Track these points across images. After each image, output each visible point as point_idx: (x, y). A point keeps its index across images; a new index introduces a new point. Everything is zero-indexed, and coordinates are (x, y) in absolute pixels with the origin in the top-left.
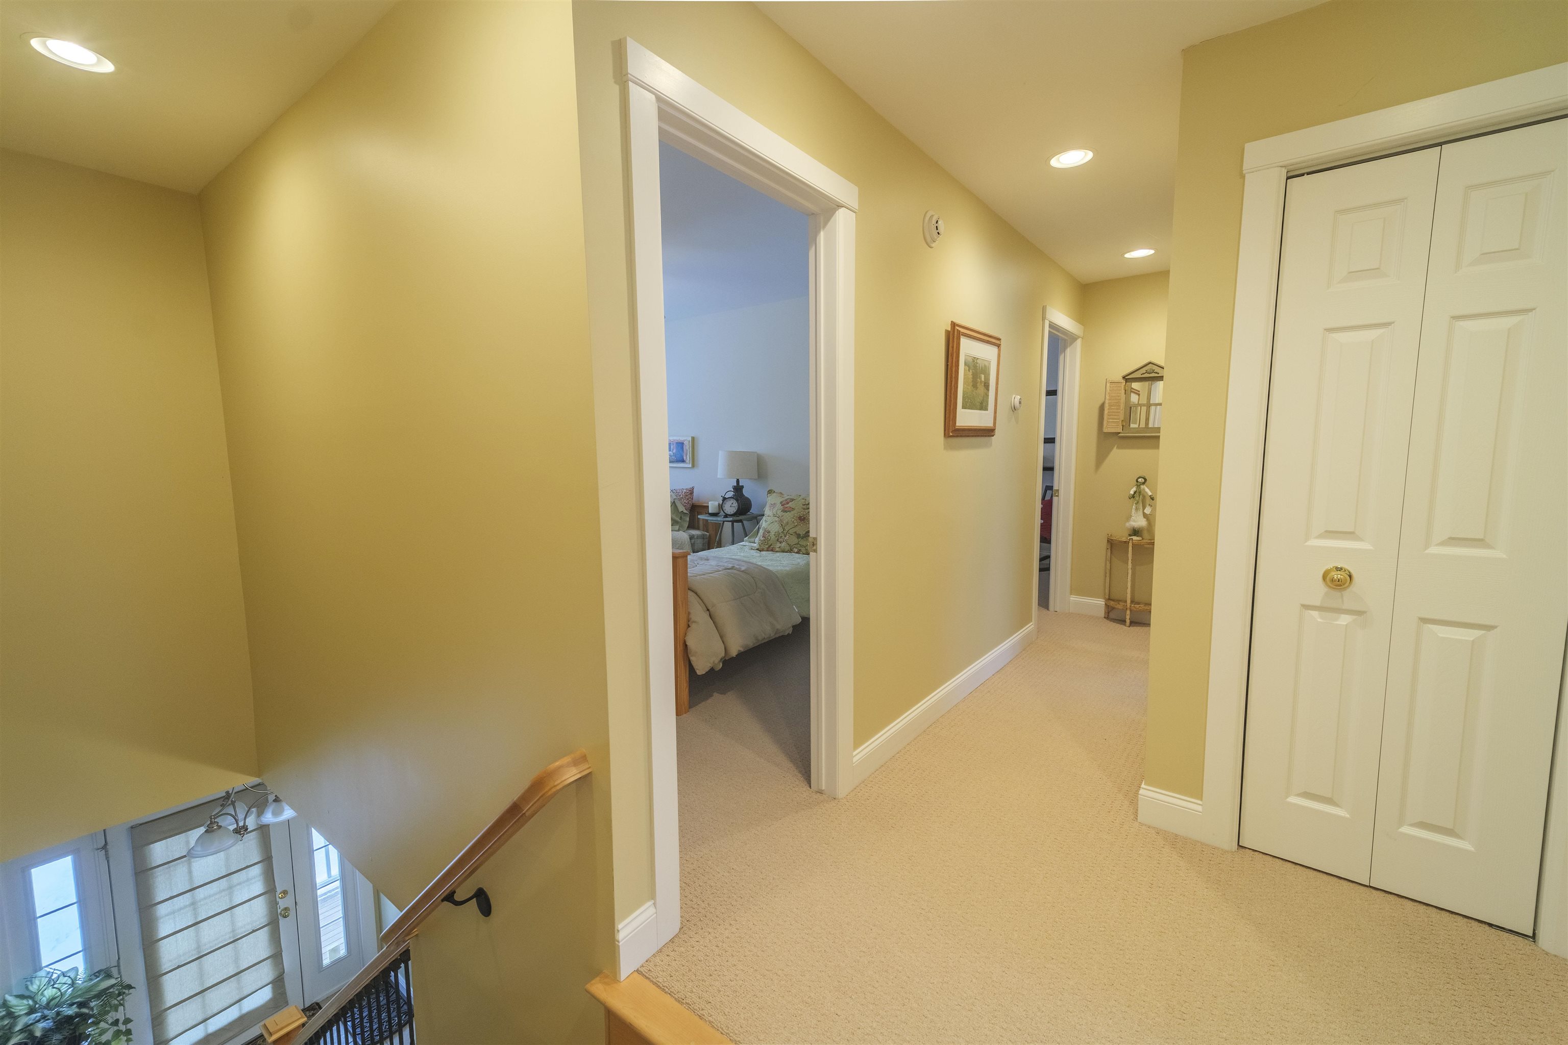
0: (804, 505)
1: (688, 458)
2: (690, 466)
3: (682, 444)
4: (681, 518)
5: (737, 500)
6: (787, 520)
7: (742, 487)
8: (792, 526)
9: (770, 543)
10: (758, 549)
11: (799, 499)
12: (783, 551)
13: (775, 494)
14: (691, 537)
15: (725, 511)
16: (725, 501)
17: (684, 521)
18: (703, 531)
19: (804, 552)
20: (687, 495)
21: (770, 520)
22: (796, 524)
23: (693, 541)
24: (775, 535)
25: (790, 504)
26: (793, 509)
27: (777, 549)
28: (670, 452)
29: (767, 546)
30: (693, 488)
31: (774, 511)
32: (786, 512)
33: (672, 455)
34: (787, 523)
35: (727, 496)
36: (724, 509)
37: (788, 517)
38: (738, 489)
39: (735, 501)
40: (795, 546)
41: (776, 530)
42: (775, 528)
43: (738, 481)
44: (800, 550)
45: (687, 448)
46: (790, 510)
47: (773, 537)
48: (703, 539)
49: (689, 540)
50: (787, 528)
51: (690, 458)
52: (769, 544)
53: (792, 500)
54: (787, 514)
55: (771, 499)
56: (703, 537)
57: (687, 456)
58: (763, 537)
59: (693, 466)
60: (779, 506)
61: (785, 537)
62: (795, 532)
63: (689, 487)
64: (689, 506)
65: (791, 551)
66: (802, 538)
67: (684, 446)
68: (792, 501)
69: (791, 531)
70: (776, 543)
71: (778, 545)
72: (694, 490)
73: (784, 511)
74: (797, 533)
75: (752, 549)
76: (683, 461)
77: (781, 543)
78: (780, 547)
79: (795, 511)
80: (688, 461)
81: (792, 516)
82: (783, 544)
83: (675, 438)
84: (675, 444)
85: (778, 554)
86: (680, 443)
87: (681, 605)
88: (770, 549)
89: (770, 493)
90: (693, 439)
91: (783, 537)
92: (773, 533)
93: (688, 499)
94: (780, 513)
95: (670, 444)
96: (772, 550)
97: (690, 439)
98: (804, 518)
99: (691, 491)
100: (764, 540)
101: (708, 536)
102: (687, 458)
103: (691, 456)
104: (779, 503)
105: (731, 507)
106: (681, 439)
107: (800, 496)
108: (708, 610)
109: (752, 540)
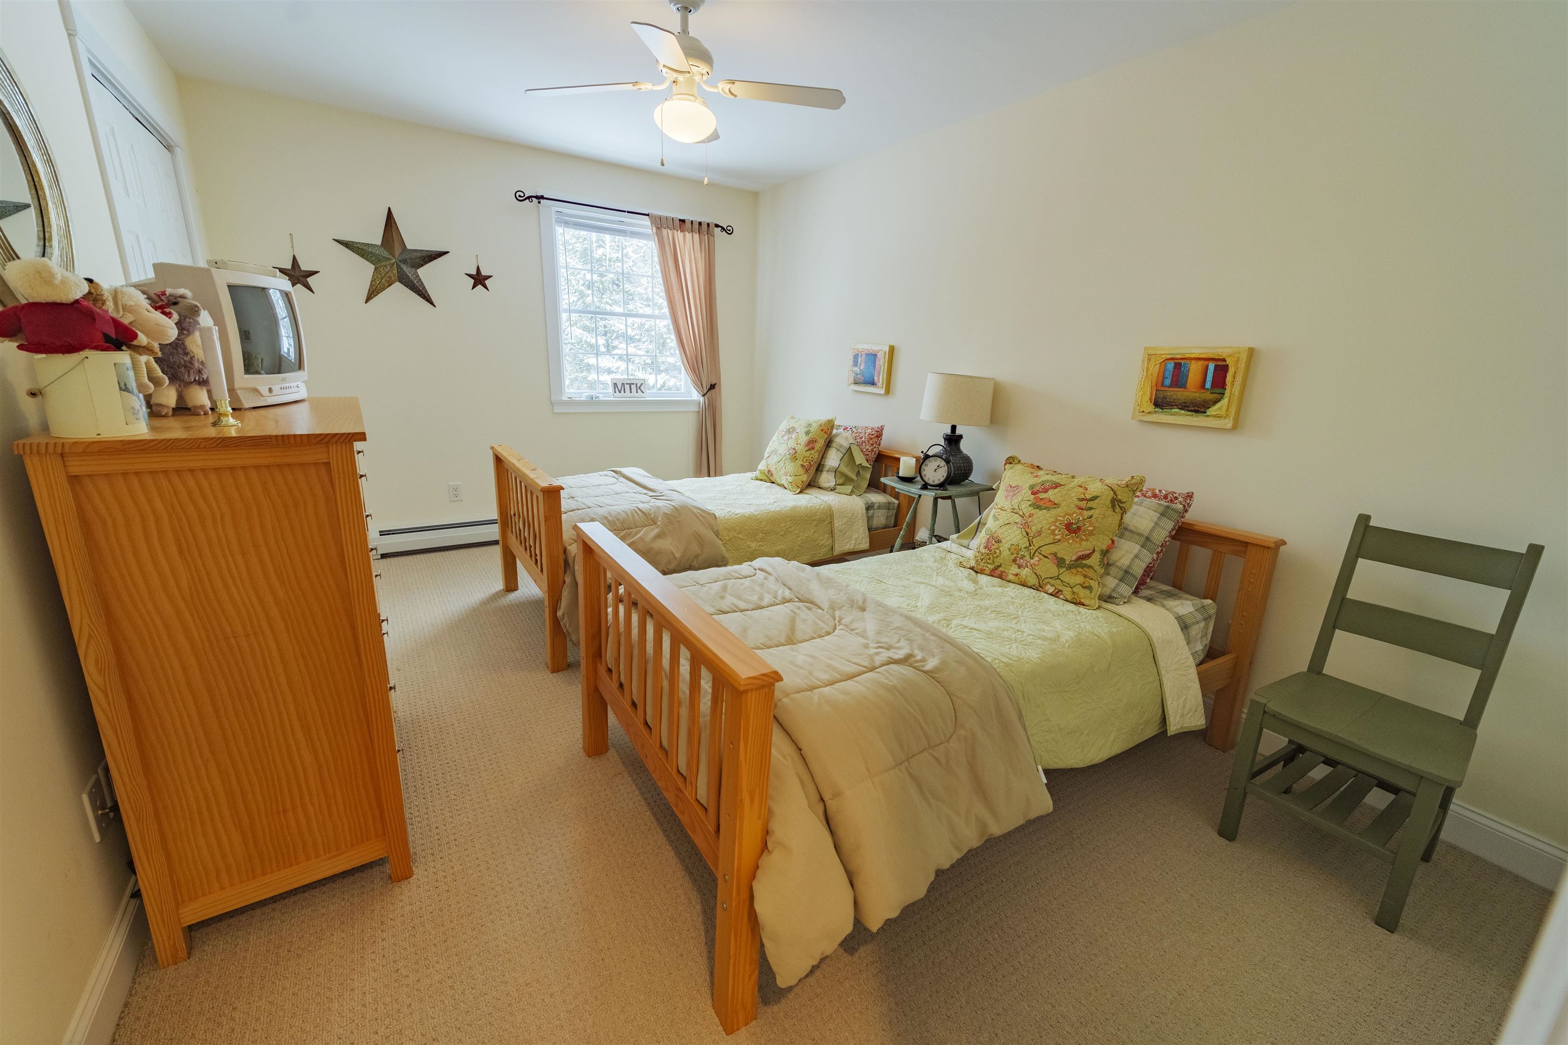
0: (1083, 500)
1: (881, 379)
2: (882, 391)
3: (875, 355)
4: (858, 474)
5: (947, 462)
6: (1039, 526)
7: (961, 437)
8: (1049, 540)
9: (998, 562)
10: (972, 568)
11: (1072, 485)
12: (1024, 585)
13: (1019, 466)
14: (869, 507)
15: (924, 478)
16: (928, 460)
17: (863, 478)
18: (891, 496)
19: (1069, 598)
20: (871, 439)
21: (1005, 517)
22: (1058, 537)
23: (871, 512)
24: (1009, 549)
25: (1051, 492)
26: (1056, 505)
27: (1011, 577)
28: (856, 369)
29: (992, 567)
30: (882, 428)
31: (1015, 502)
32: (1039, 507)
33: (858, 372)
34: (1039, 533)
35: (930, 453)
36: (923, 473)
37: (1042, 519)
38: (953, 439)
39: (943, 463)
40: (1050, 580)
41: (1014, 541)
42: (1013, 537)
43: (954, 428)
44: (1060, 591)
45: (881, 363)
46: (1048, 505)
47: (1006, 553)
48: (889, 509)
49: (864, 511)
50: (1037, 542)
51: (883, 379)
52: (996, 564)
53: (1056, 486)
54: (1041, 512)
55: (1011, 476)
56: (888, 506)
57: (879, 376)
58: (986, 547)
59: (888, 392)
60: (1026, 493)
61: (1032, 558)
62: (1055, 554)
63: (877, 425)
64: (873, 456)
65: (1039, 588)
66: (1070, 567)
67: (877, 359)
68: (1055, 488)
69: (1046, 550)
70: (1011, 566)
71: (1014, 569)
72: (884, 432)
73: (1037, 506)
74: (1059, 555)
75: (961, 565)
76: (873, 383)
77: (1020, 567)
78: (1017, 575)
79: (1059, 510)
80: (880, 384)
81: (1052, 520)
82: (1025, 572)
83: (865, 346)
84: (864, 356)
85: (1013, 590)
86: (871, 354)
87: (747, 801)
88: (997, 573)
89: (1011, 463)
90: (892, 349)
91: (1028, 558)
92: (1007, 546)
93: (872, 444)
94: (1026, 508)
95: (856, 357)
96: (1000, 577)
97: (887, 349)
98: (1079, 528)
99: (879, 434)
100: (988, 554)
101: (896, 505)
102: (879, 379)
103: (885, 376)
104: (1027, 486)
105: (936, 472)
106: (874, 348)
107: (1073, 477)
108: (822, 799)
109: (965, 542)
